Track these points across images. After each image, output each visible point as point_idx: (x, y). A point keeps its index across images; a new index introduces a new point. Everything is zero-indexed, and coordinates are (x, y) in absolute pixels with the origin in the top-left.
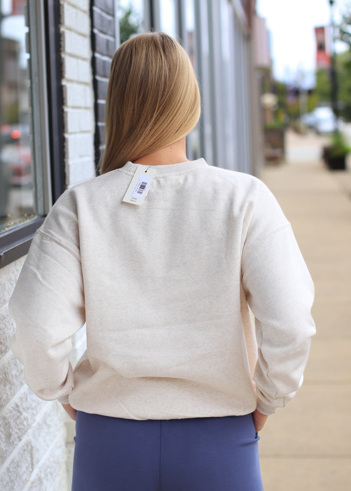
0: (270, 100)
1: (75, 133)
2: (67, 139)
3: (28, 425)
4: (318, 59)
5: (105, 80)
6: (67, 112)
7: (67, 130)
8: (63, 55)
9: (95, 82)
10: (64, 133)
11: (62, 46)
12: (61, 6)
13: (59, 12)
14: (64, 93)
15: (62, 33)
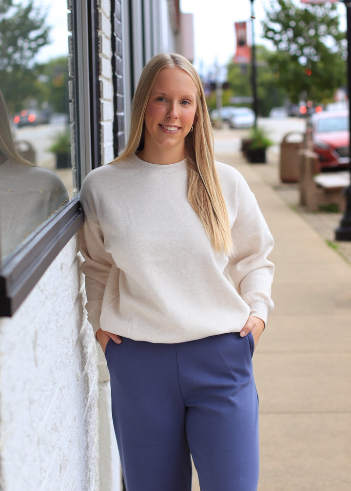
1: (107, 121)
2: (103, 126)
4: (238, 54)
5: (119, 77)
6: (103, 103)
7: (103, 118)
8: (100, 56)
9: (114, 78)
10: (100, 121)
11: (100, 48)
12: (99, 14)
13: (98, 19)
14: (101, 87)
15: (99, 37)
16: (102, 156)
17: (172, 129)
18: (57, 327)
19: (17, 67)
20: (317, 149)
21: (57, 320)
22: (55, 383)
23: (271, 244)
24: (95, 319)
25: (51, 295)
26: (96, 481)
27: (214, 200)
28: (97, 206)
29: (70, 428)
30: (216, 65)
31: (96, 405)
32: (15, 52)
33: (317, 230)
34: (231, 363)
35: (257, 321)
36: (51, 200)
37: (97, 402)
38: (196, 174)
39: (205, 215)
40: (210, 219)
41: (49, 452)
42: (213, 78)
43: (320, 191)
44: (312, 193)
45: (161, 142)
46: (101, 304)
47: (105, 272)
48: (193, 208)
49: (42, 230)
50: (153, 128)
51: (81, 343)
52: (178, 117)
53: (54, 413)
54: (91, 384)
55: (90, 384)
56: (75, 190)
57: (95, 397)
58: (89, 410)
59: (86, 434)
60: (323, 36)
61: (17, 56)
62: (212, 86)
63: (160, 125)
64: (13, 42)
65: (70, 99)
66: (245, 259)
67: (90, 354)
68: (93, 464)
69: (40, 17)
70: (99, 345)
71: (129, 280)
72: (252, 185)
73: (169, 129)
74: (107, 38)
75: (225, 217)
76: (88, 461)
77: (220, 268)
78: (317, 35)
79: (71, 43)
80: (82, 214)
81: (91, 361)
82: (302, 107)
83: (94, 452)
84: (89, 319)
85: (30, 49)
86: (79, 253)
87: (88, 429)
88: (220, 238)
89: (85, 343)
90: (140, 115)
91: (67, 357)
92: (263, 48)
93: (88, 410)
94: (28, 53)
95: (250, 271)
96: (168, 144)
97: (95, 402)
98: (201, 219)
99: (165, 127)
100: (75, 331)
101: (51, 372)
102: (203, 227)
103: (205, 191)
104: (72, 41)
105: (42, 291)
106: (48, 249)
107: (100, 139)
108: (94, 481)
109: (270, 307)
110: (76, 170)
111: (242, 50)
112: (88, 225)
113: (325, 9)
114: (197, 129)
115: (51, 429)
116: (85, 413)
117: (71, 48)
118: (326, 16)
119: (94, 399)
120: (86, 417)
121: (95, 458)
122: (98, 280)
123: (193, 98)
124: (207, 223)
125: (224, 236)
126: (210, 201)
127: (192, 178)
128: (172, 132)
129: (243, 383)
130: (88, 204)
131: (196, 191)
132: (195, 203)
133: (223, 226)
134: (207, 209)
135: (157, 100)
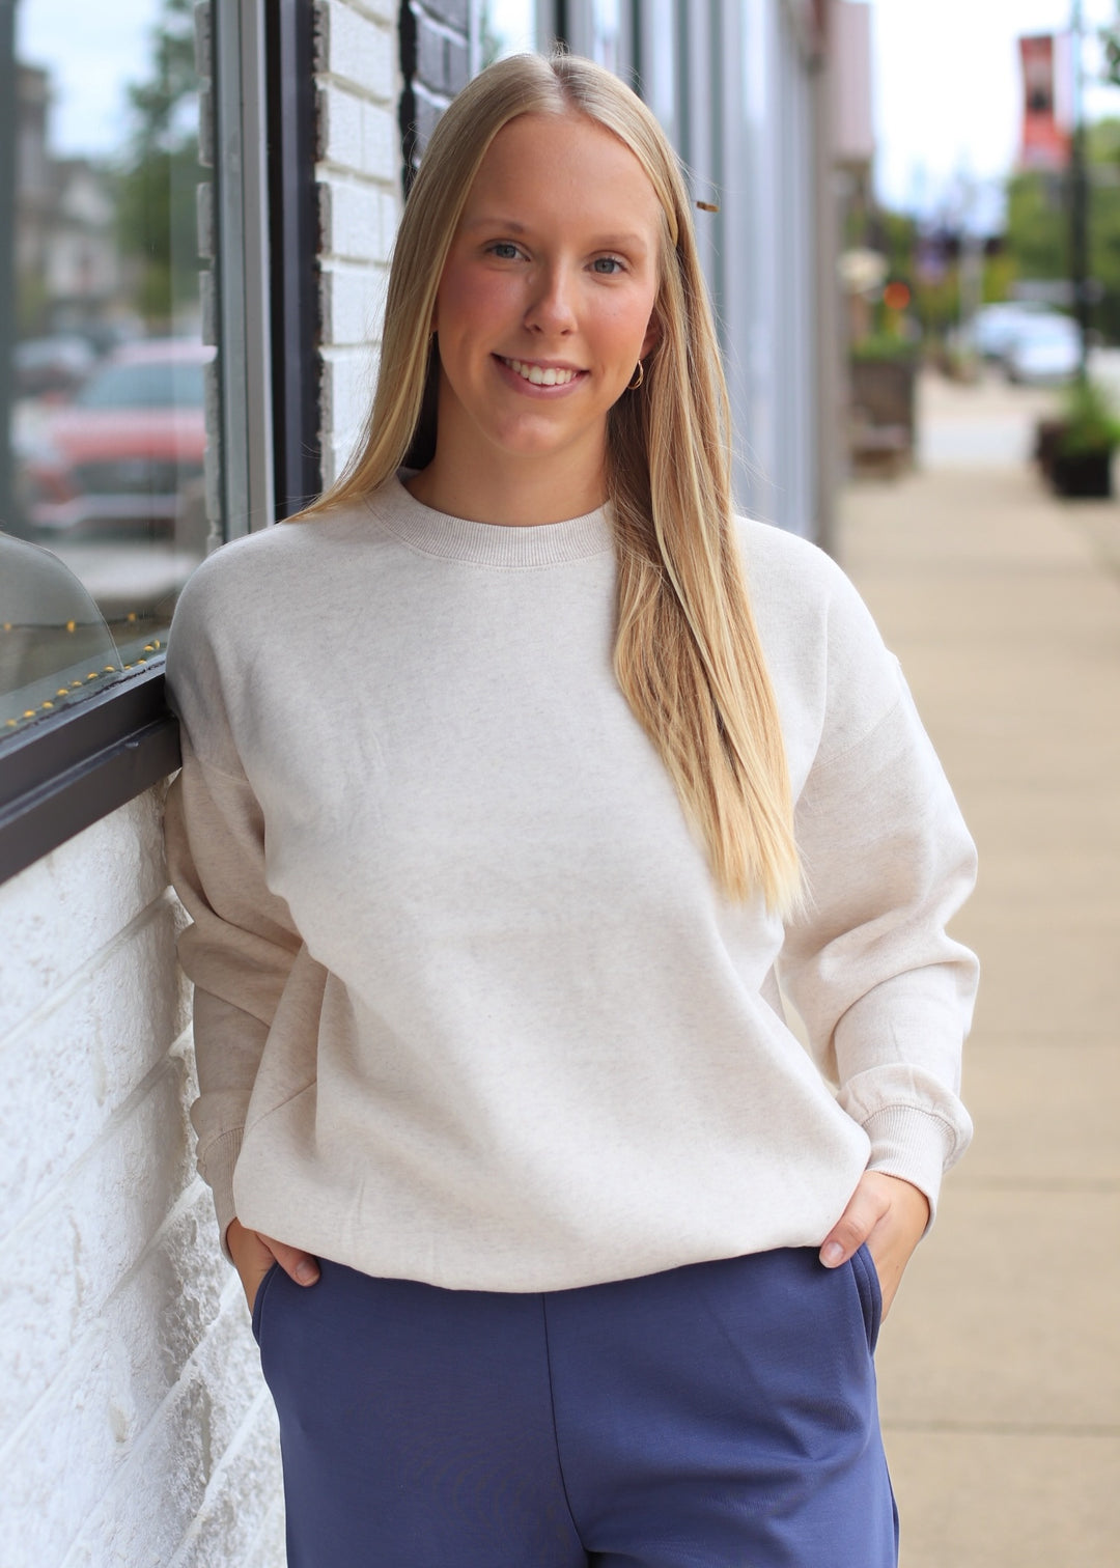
0: (864, 269)
1: (350, 346)
2: (331, 365)
3: (197, 1327)
4: (1028, 141)
6: (329, 274)
7: (330, 335)
8: (321, 84)
10: (320, 343)
11: (321, 51)
14: (323, 211)
17: (550, 377)
23: (964, 866)
24: (221, 1170)
28: (235, 699)
34: (780, 1379)
35: (893, 1195)
38: (651, 570)
39: (684, 745)
40: (703, 758)
45: (501, 431)
47: (272, 970)
48: (634, 714)
50: (471, 373)
51: (163, 1268)
52: (575, 327)
63: (498, 359)
65: (201, 254)
66: (856, 931)
71: (358, 1012)
73: (537, 376)
75: (768, 756)
88: (746, 842)
90: (418, 315)
95: (873, 982)
96: (532, 441)
98: (665, 762)
99: (517, 366)
102: (677, 794)
103: (689, 643)
107: (316, 418)
109: (955, 1134)
114: (660, 377)
122: (244, 1006)
123: (643, 244)
124: (691, 780)
125: (765, 835)
126: (709, 684)
127: (636, 586)
128: (548, 390)
129: (829, 1462)
130: (198, 691)
131: (650, 641)
132: (641, 694)
133: (759, 792)
134: (695, 718)
135: (489, 250)
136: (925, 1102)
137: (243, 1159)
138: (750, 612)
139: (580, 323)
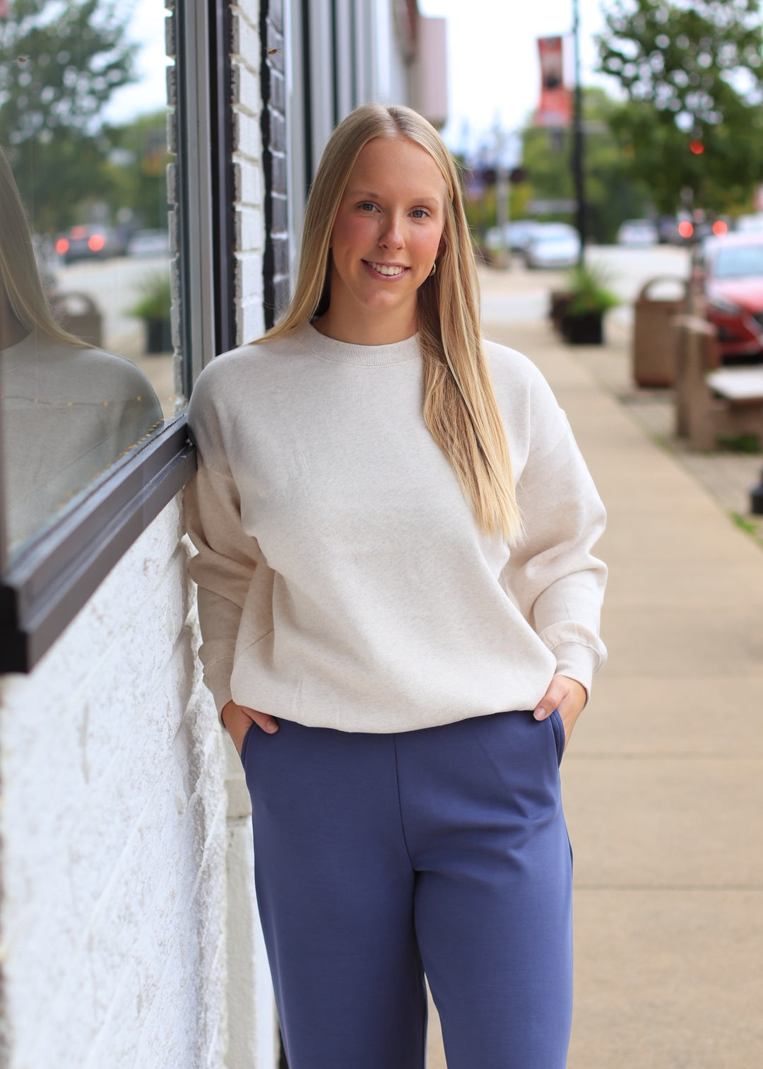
1: (249, 251)
2: (241, 262)
4: (544, 107)
5: (278, 155)
6: (240, 213)
7: (240, 245)
8: (235, 109)
9: (267, 159)
10: (235, 250)
11: (235, 91)
12: (234, 20)
13: (231, 30)
14: (236, 178)
15: (233, 68)
16: (238, 328)
17: (391, 271)
18: (135, 698)
19: (61, 132)
20: (713, 316)
21: (133, 681)
22: (129, 817)
23: (599, 520)
24: (220, 680)
25: (121, 627)
26: (219, 1032)
27: (480, 423)
28: (227, 434)
29: (161, 916)
30: (496, 131)
31: (222, 868)
32: (57, 99)
33: (712, 490)
34: (515, 778)
35: (570, 686)
36: (123, 422)
37: (223, 861)
38: (441, 367)
39: (461, 455)
40: (471, 462)
41: (113, 967)
42: (490, 159)
43: (720, 407)
44: (701, 410)
45: (366, 299)
46: (232, 648)
47: (241, 578)
48: (434, 440)
49: (101, 486)
50: (350, 269)
51: (188, 732)
52: (404, 246)
53: (126, 883)
54: (212, 821)
55: (208, 822)
56: (179, 401)
57: (218, 850)
58: (206, 877)
59: (198, 929)
60: (729, 68)
61: (62, 108)
62: (489, 176)
63: (364, 262)
64: (54, 78)
65: (169, 202)
66: (544, 553)
67: (210, 755)
68: (214, 994)
69: (115, 23)
70: (228, 736)
71: (294, 595)
72: (561, 392)
73: (385, 270)
74: (251, 70)
75: (503, 461)
76: (201, 987)
77: (492, 569)
78: (715, 67)
79: (173, 81)
80: (191, 453)
81: (211, 771)
82: (683, 223)
83: (217, 969)
84: (206, 680)
85: (92, 92)
86: (186, 538)
87: (204, 919)
88: (493, 504)
89: (196, 732)
90: (322, 239)
91: (156, 761)
92: (599, 94)
93: (202, 878)
94: (87, 103)
95: (554, 579)
96: (383, 304)
97: (220, 861)
98: (451, 464)
99: (374, 266)
100: (175, 705)
101: (120, 794)
102: (458, 481)
103: (462, 403)
104: (175, 77)
105: (100, 618)
106: (114, 528)
107: (233, 291)
108: (215, 1033)
109: (598, 657)
110: (181, 358)
111: (553, 98)
112: (206, 476)
113: (733, 9)
114: (445, 270)
115: (119, 917)
116: (197, 884)
117: (172, 93)
118: (737, 24)
119: (216, 853)
120: (199, 893)
121: (219, 983)
122: (227, 596)
123: (437, 202)
124: (465, 473)
125: (502, 501)
126: (472, 424)
127: (433, 375)
128: (391, 277)
129: (539, 821)
130: (206, 431)
131: (442, 402)
132: (438, 429)
133: (499, 480)
134: (466, 441)
135: (359, 207)
136: (584, 641)
137: (235, 670)
138: (492, 389)
139: (406, 243)
